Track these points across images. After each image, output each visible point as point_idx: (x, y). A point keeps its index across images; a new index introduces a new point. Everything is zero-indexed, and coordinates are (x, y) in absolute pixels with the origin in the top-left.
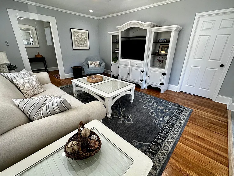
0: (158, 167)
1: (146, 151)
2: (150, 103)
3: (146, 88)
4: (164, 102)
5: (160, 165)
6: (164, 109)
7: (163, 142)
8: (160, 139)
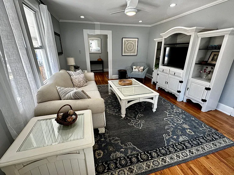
0: (134, 172)
1: (134, 155)
2: (176, 117)
3: (185, 101)
4: (197, 121)
5: (138, 172)
6: (189, 129)
7: (157, 157)
8: (157, 153)
